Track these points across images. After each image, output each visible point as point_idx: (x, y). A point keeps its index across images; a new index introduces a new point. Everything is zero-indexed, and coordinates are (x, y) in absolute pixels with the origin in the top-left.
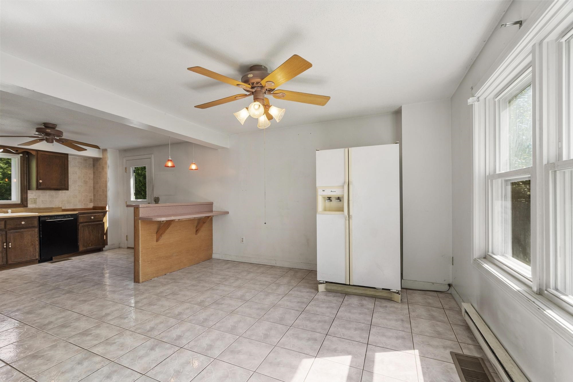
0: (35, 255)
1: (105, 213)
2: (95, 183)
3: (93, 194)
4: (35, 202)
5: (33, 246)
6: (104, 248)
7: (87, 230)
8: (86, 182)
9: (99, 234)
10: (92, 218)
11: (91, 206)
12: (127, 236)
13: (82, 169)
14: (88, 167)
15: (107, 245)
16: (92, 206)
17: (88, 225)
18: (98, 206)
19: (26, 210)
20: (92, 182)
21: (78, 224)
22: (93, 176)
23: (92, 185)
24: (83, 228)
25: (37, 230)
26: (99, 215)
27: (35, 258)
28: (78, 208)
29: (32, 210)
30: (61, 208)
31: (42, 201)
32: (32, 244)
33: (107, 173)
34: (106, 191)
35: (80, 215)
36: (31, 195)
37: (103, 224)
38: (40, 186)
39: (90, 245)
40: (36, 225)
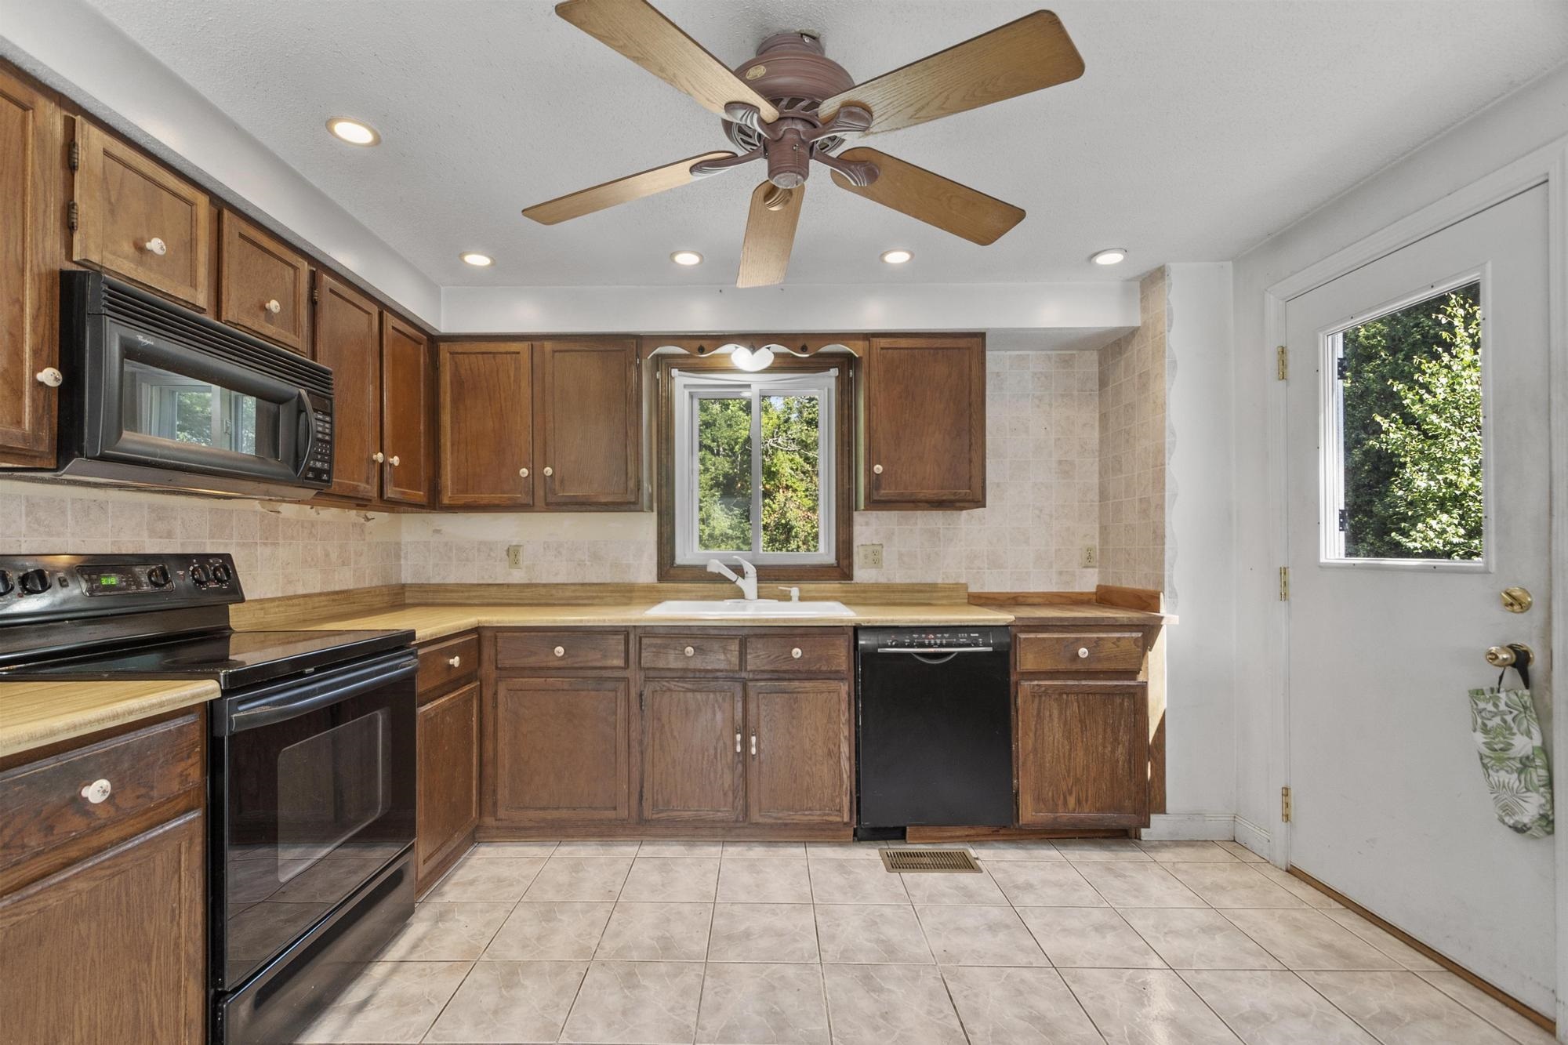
0: (838, 800)
1: (1149, 631)
2: (1109, 466)
3: (1097, 526)
4: (877, 562)
5: (831, 762)
6: (1143, 831)
7: (1056, 713)
8: (1066, 469)
9: (1120, 749)
10: (1083, 652)
11: (1088, 582)
12: (1286, 792)
13: (1050, 405)
14: (1075, 393)
15: (1164, 812)
16: (1097, 583)
17: (1062, 692)
18: (1118, 585)
19: (846, 592)
20: (1096, 467)
21: (1013, 678)
22: (1096, 434)
23: (1095, 480)
24: (1037, 701)
25: (844, 688)
26: (1119, 639)
27: (838, 819)
28: (1032, 590)
29: (864, 592)
30: (965, 586)
31: (901, 555)
32: (830, 753)
33: (1163, 406)
34: (1161, 507)
35: (1021, 632)
36: (867, 528)
37: (1138, 697)
38: (878, 488)
39: (1072, 801)
40: (844, 667)
